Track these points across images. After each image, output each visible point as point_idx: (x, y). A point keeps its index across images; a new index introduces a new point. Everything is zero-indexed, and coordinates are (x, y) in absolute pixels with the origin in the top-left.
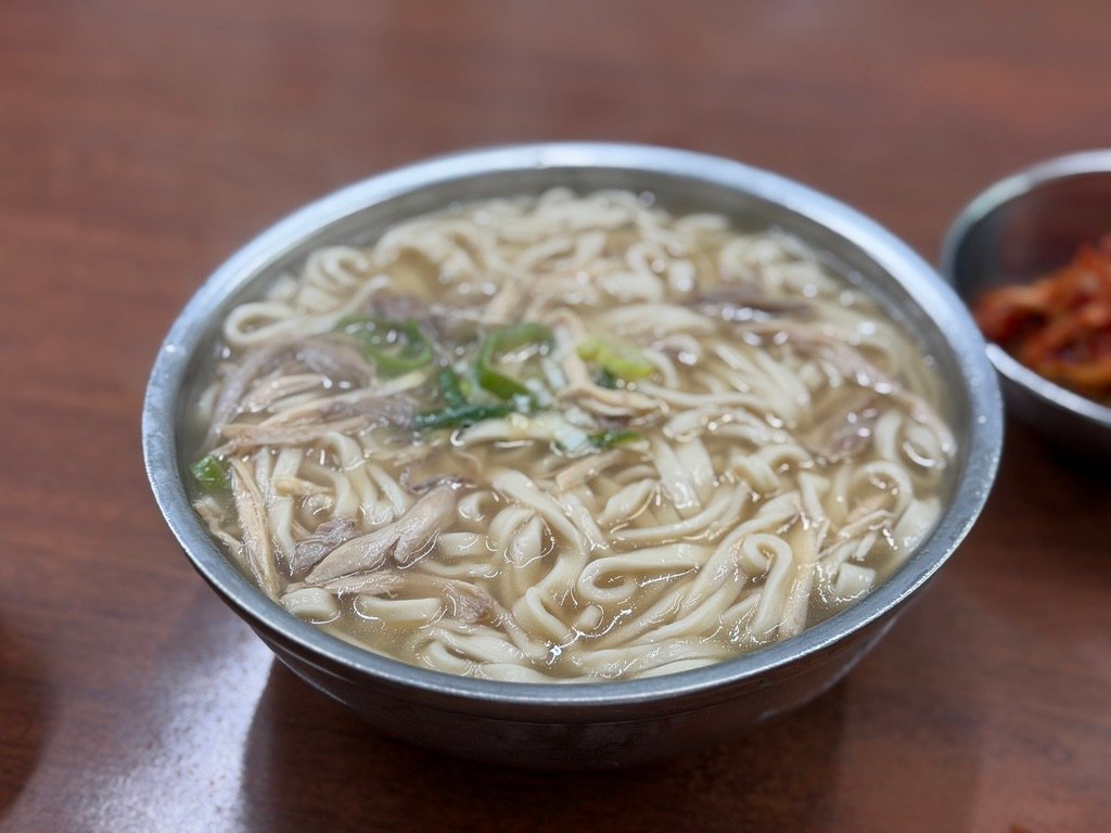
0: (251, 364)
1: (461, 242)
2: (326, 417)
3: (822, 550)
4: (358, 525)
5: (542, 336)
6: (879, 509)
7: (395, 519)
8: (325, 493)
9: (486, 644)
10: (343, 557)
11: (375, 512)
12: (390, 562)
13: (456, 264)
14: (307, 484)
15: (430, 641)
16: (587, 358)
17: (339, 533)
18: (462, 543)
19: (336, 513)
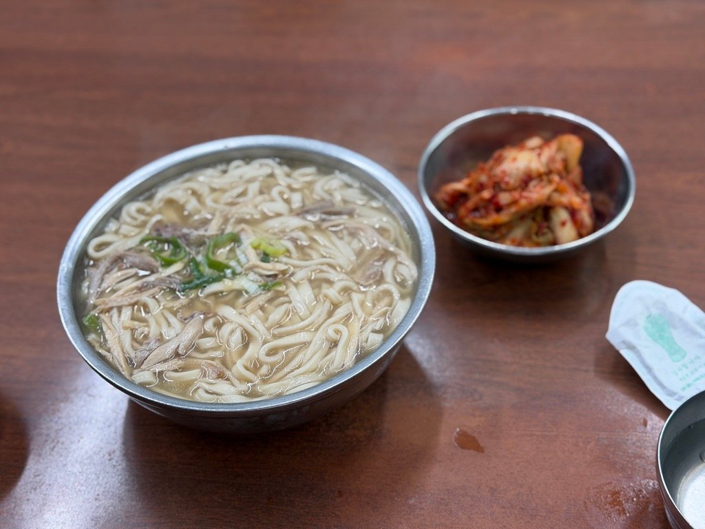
0: (103, 266)
1: (194, 193)
2: (141, 289)
3: (361, 327)
4: (161, 340)
5: (235, 239)
6: (385, 306)
7: (177, 335)
8: (144, 326)
9: (222, 387)
10: (156, 355)
11: (168, 333)
12: (177, 355)
13: (192, 204)
14: (136, 323)
15: (198, 388)
16: (256, 248)
17: (153, 344)
18: (207, 343)
19: (151, 335)
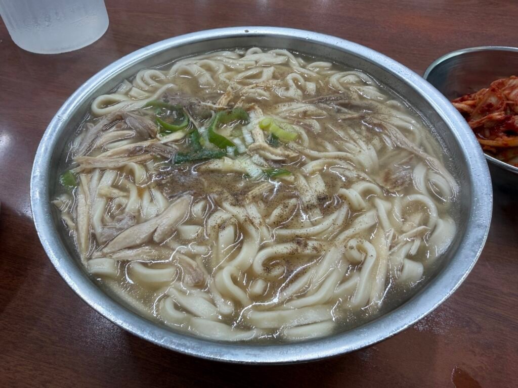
1: (209, 69)
2: (132, 153)
3: (390, 248)
4: (137, 218)
5: (243, 118)
7: (157, 215)
8: (124, 197)
9: (198, 303)
10: (125, 238)
11: (149, 210)
12: (150, 241)
13: (206, 78)
14: (115, 191)
15: (166, 296)
16: (264, 129)
17: (126, 221)
18: (191, 231)
19: (127, 210)
